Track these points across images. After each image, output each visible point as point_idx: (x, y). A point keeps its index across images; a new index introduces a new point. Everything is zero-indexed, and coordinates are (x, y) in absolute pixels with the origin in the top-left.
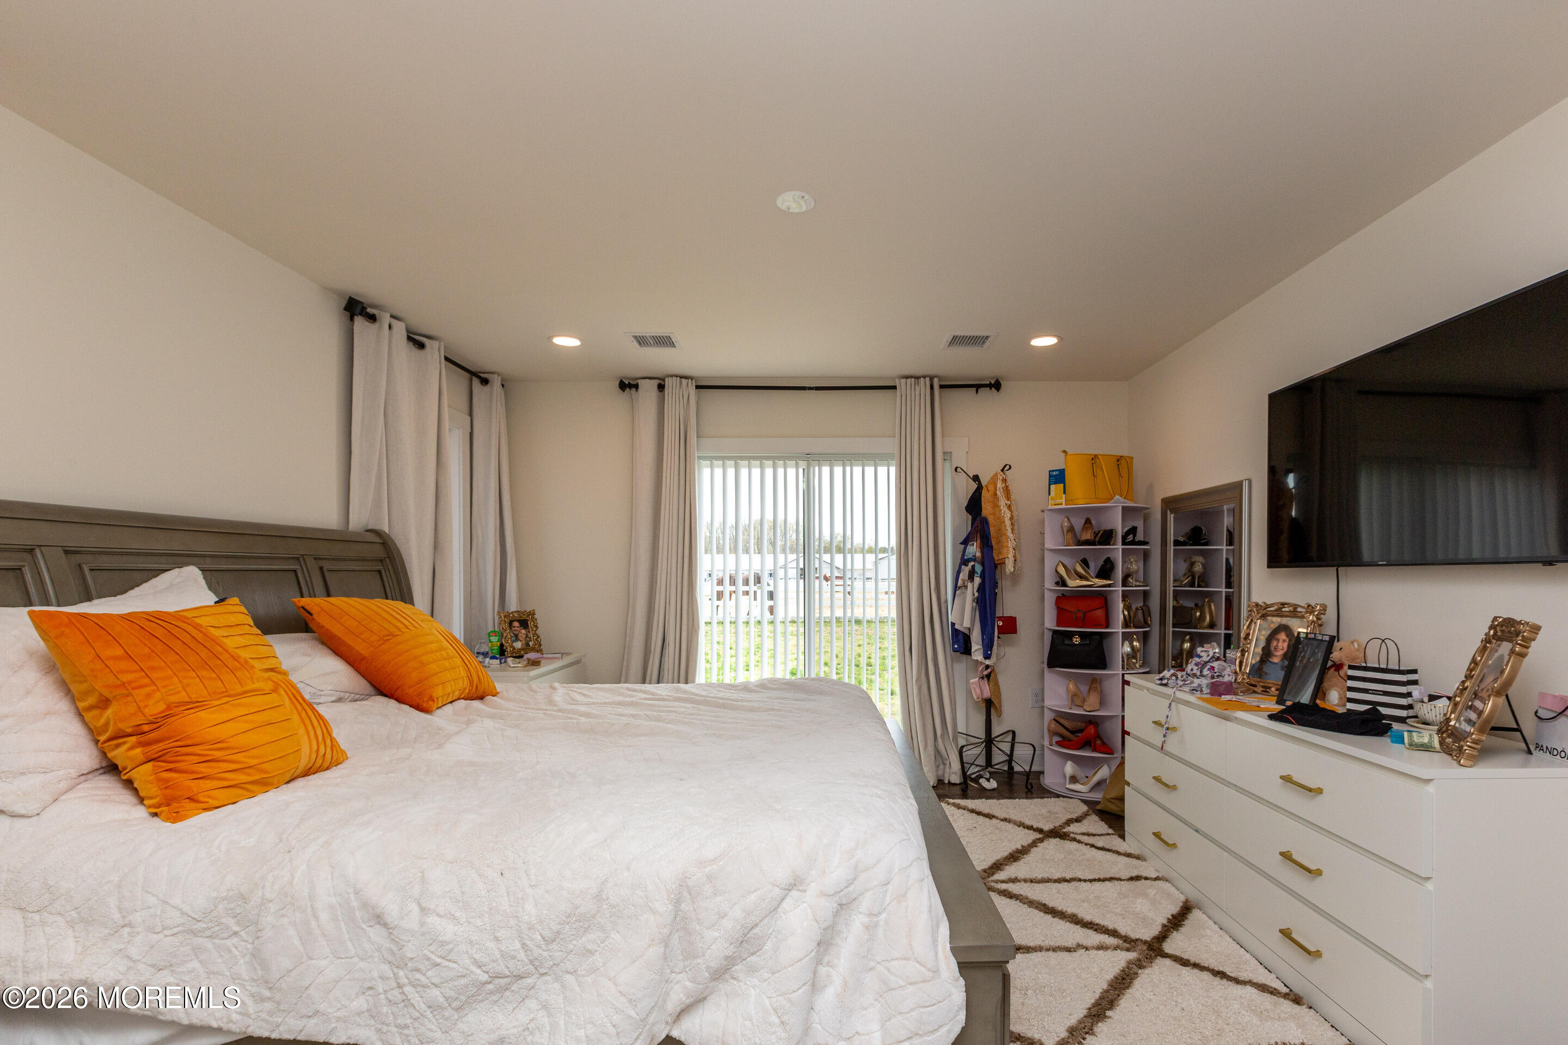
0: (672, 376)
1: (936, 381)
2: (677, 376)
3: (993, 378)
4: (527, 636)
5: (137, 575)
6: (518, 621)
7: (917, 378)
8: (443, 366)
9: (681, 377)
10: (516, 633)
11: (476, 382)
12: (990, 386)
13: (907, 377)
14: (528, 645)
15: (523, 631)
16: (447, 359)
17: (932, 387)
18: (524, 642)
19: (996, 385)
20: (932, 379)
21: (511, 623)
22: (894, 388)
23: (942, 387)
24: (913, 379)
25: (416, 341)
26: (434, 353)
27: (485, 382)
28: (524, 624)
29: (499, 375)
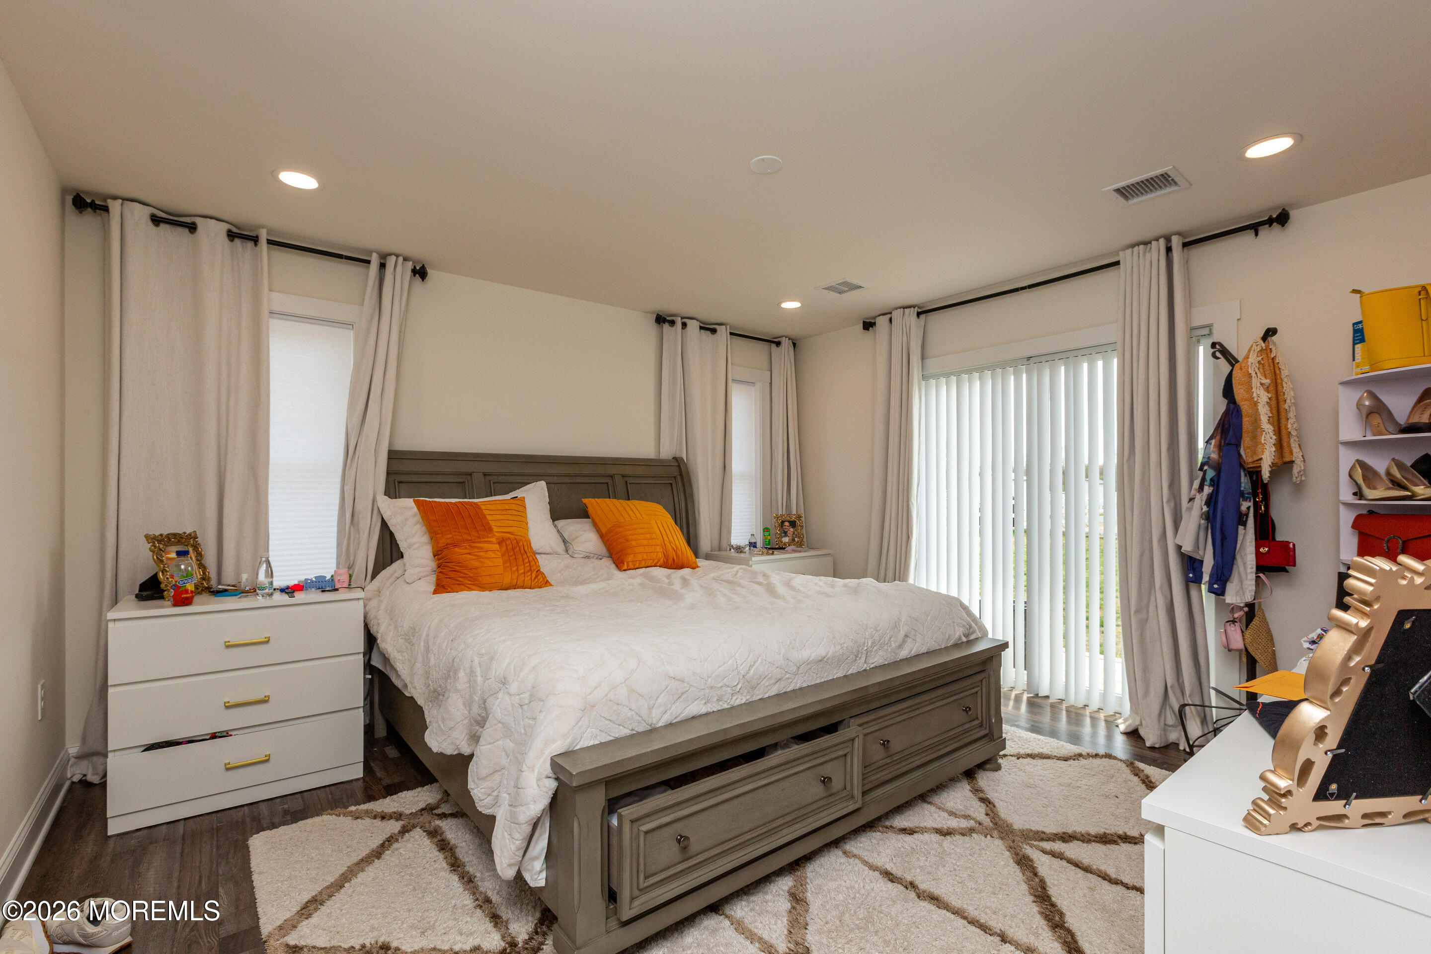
0: (896, 309)
1: (1176, 242)
2: (900, 308)
3: (1275, 208)
4: (794, 533)
5: (516, 485)
6: (788, 521)
7: (1147, 243)
8: (729, 338)
9: (904, 308)
10: (786, 530)
11: (773, 346)
12: (1270, 222)
13: (1133, 246)
14: (793, 540)
15: (792, 530)
16: (731, 334)
17: (1169, 250)
18: (791, 538)
19: (1282, 219)
20: (1168, 239)
21: (783, 522)
22: (1117, 263)
23: (1185, 245)
24: (1142, 247)
25: (709, 328)
26: (722, 332)
27: (778, 344)
28: (793, 524)
29: (786, 337)
